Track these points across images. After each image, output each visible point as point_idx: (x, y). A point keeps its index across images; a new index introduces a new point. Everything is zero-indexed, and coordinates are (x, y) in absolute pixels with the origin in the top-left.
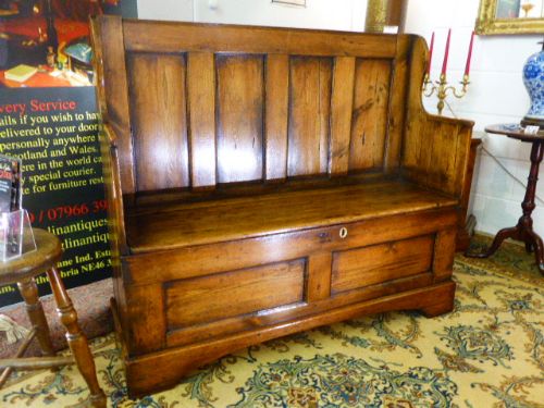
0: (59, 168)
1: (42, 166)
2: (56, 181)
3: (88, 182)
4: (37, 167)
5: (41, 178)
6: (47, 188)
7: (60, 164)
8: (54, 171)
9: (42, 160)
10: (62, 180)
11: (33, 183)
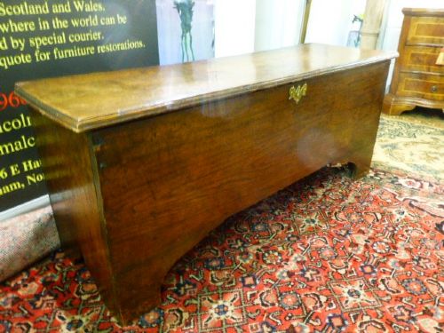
0: (64, 29)
1: (45, 25)
2: (61, 47)
3: (96, 50)
4: (37, 25)
5: (44, 41)
6: (52, 56)
7: (64, 24)
8: (59, 32)
9: (44, 17)
10: (68, 45)
11: (34, 48)
